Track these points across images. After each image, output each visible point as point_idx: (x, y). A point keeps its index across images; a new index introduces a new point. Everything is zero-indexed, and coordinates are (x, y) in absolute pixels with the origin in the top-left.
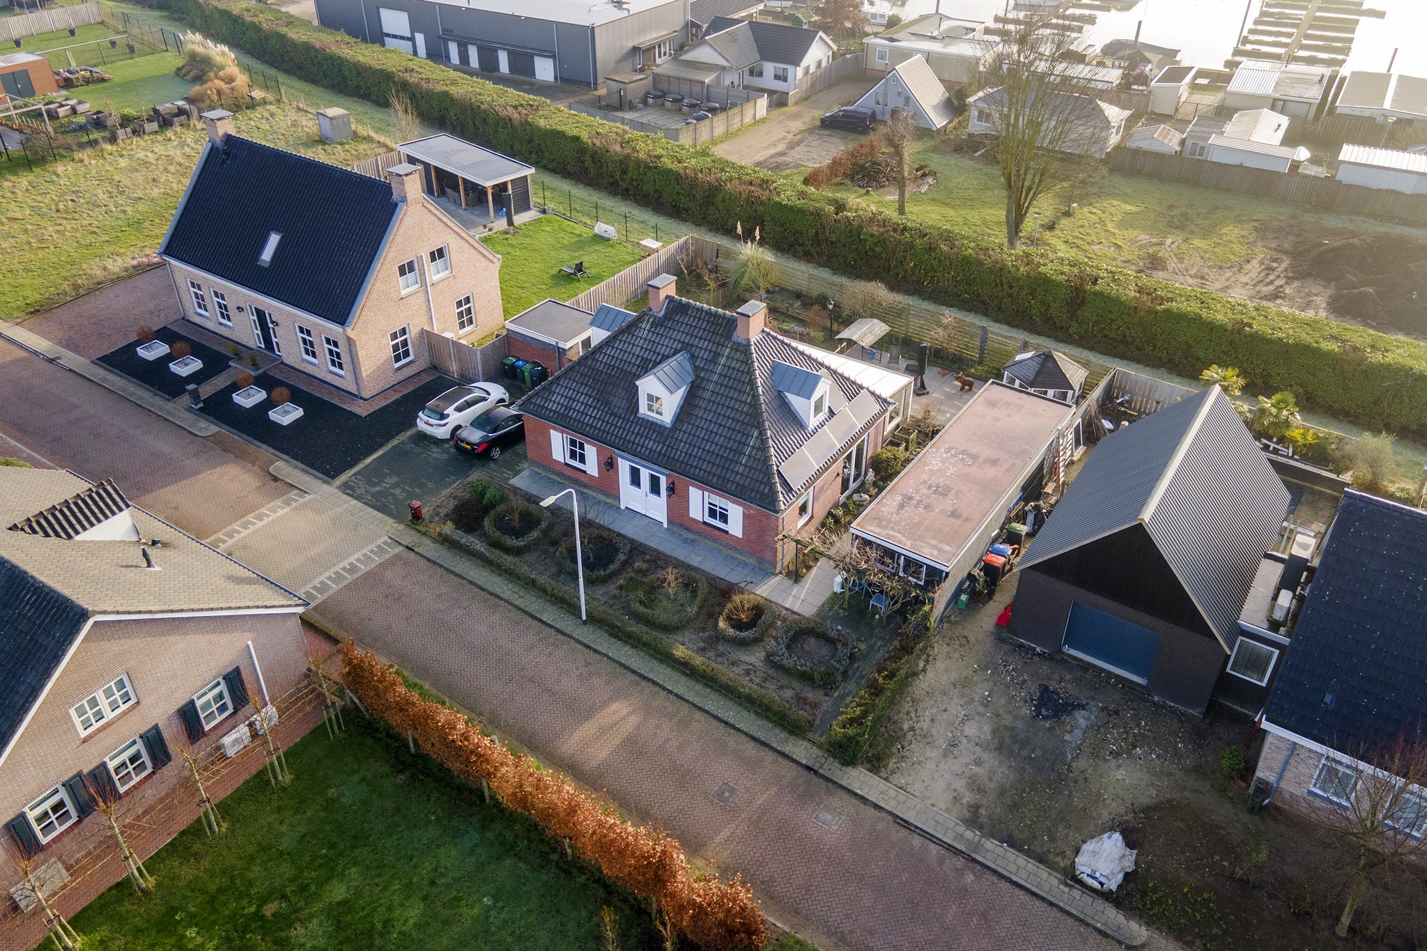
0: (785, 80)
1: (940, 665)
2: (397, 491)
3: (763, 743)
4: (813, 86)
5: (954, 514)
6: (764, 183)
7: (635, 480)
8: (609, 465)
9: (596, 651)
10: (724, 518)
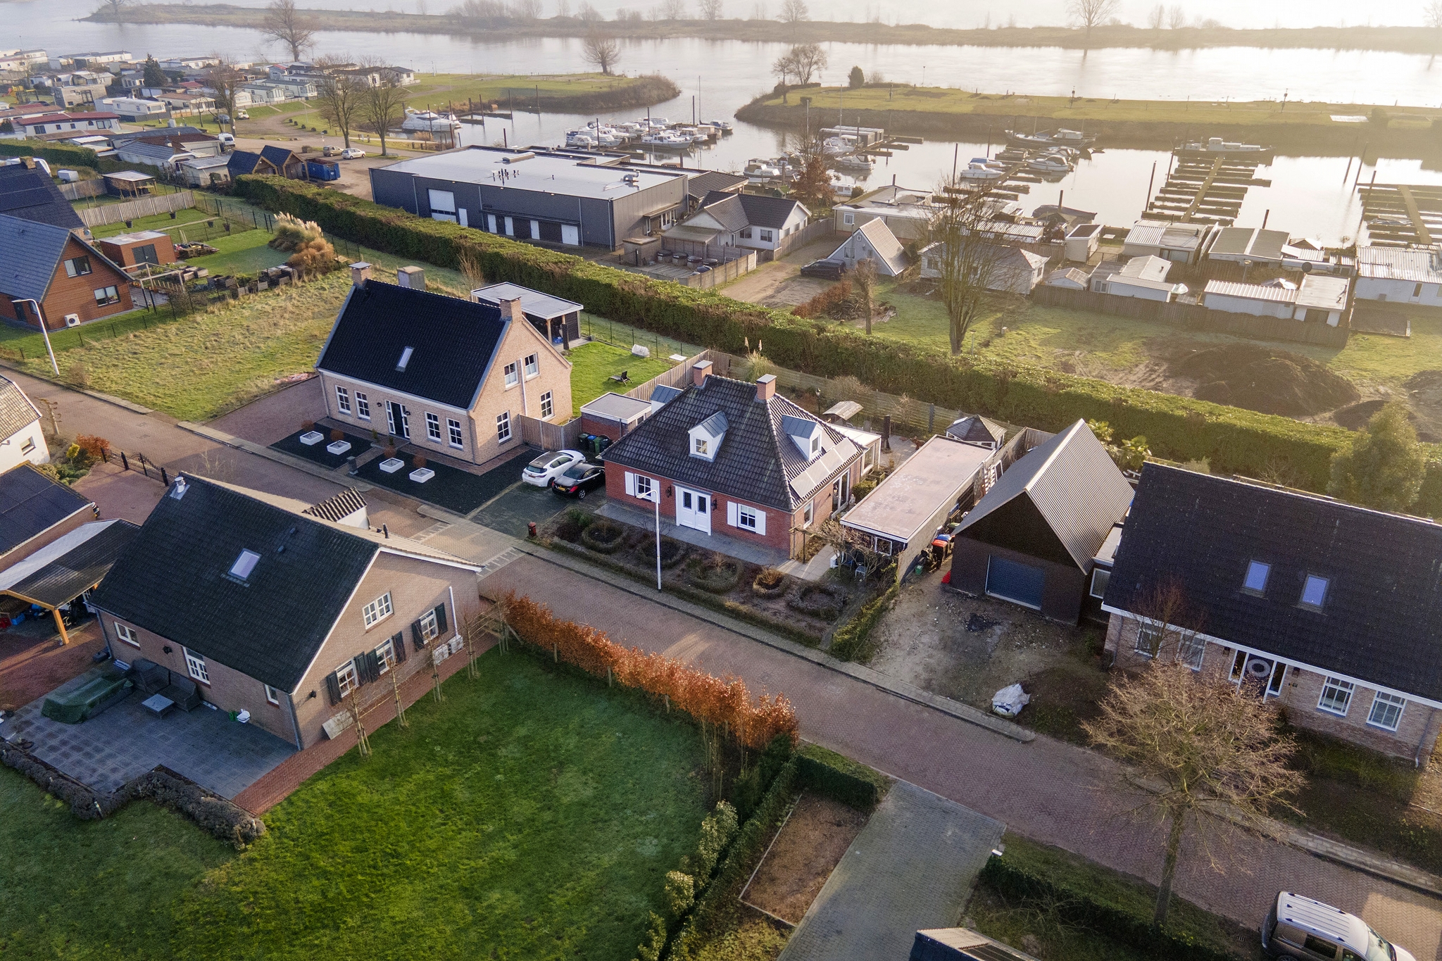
0: (770, 240)
1: (904, 605)
2: (514, 520)
3: (788, 652)
4: (793, 243)
5: (910, 512)
6: (761, 314)
7: (688, 503)
8: (668, 493)
9: (669, 607)
10: (752, 523)
